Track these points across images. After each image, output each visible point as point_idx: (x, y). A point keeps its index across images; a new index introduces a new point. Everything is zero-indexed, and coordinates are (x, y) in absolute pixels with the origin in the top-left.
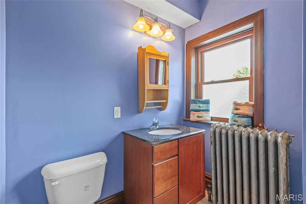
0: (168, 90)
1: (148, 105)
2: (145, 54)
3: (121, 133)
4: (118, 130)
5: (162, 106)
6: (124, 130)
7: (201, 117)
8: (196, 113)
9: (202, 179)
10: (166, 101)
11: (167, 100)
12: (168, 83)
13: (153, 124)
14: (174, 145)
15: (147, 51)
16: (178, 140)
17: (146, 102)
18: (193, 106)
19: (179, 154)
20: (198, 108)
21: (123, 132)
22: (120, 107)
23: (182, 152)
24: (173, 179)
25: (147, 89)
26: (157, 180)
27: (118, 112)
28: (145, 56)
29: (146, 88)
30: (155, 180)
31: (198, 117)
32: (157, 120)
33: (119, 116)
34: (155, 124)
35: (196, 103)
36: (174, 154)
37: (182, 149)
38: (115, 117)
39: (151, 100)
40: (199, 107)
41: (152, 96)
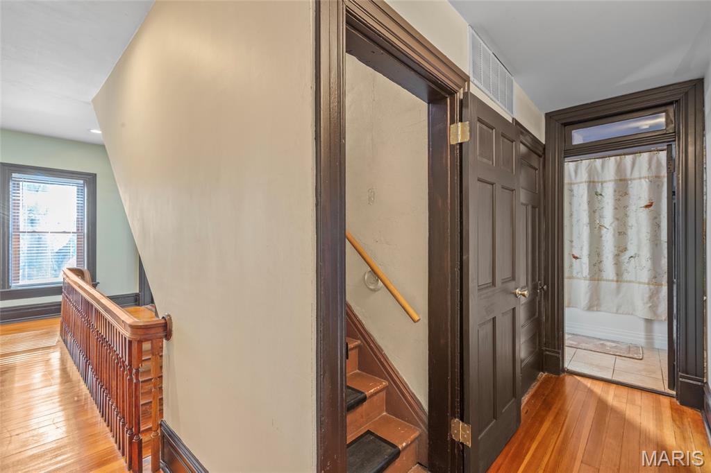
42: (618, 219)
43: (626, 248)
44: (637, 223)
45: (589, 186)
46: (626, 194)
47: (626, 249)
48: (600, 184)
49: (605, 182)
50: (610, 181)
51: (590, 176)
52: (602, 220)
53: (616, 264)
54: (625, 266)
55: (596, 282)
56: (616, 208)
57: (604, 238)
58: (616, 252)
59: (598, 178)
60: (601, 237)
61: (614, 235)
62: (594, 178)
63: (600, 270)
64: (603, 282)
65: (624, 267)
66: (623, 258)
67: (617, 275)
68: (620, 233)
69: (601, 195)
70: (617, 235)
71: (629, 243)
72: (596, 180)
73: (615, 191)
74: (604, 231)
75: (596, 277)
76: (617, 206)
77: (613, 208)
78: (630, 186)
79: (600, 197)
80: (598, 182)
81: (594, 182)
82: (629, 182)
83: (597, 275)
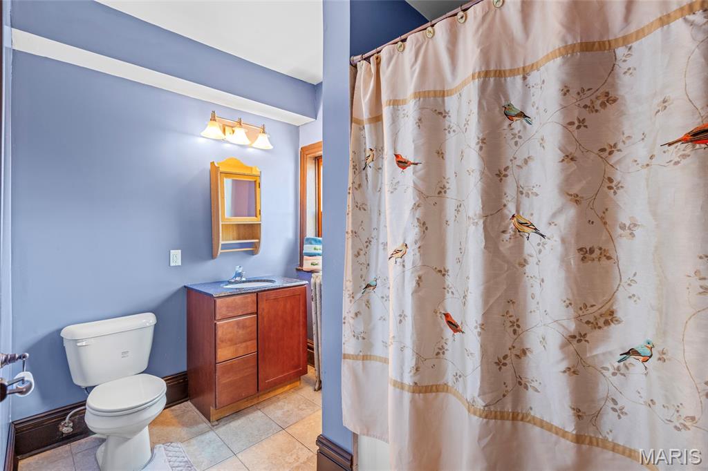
0: (260, 224)
1: (225, 247)
2: (219, 174)
3: (182, 288)
4: (177, 283)
5: (253, 249)
6: (188, 284)
7: (316, 264)
8: (311, 258)
9: (301, 349)
10: (257, 241)
11: (259, 239)
12: (260, 214)
13: (236, 274)
14: (249, 300)
15: (222, 169)
16: (257, 294)
17: (221, 242)
18: (308, 248)
19: (259, 313)
20: (313, 251)
21: (185, 287)
22: (180, 251)
23: (263, 309)
24: (249, 343)
25: (222, 225)
26: (222, 341)
27: (176, 257)
28: (219, 177)
29: (221, 223)
30: (218, 341)
31: (312, 264)
32: (241, 268)
33: (179, 263)
34: (239, 275)
35: (311, 243)
36: (250, 311)
37: (263, 305)
38: (172, 264)
39: (234, 240)
40: (315, 249)
41: (235, 234)
42: (576, 199)
43: (612, 313)
44: (654, 214)
45: (483, 89)
46: (609, 99)
47: (609, 317)
48: (519, 78)
49: (532, 67)
50: (548, 58)
51: (485, 54)
52: (525, 201)
53: (572, 371)
54: (607, 384)
55: (508, 424)
56: (569, 158)
57: (530, 269)
58: (572, 327)
59: (513, 58)
60: (523, 263)
61: (564, 260)
62: (500, 60)
63: (520, 383)
64: (529, 426)
65: (602, 391)
66: (599, 351)
67: (579, 414)
68: (586, 254)
69: (522, 115)
70: (574, 259)
71: (621, 295)
72: (507, 66)
73: (566, 91)
74: (531, 244)
75: (509, 408)
76: (571, 149)
77: (561, 155)
78: (624, 66)
79: (518, 124)
80: (513, 72)
81: (500, 74)
82: (621, 52)
83: (509, 399)
